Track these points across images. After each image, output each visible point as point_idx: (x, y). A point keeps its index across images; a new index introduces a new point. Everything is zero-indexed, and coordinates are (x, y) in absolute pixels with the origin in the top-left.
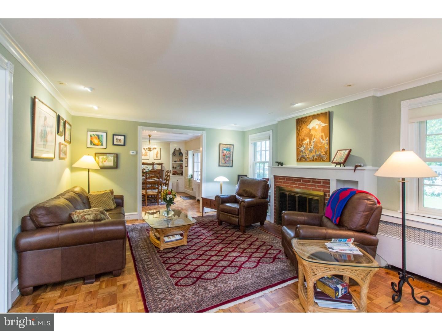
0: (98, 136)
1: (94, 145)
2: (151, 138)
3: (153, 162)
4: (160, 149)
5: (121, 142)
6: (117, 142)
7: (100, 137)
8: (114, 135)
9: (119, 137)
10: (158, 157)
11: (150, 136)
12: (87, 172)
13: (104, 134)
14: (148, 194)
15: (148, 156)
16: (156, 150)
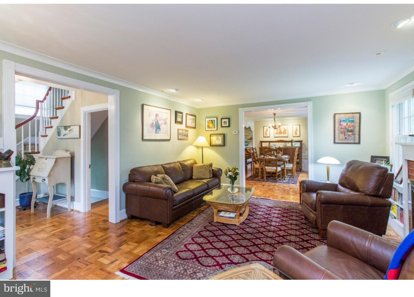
0: (212, 121)
1: (210, 128)
2: (276, 116)
3: (292, 139)
4: (300, 125)
5: (226, 124)
6: (224, 124)
7: (213, 121)
8: (222, 119)
9: (225, 120)
10: (297, 134)
11: (274, 114)
12: (202, 149)
13: (216, 119)
14: (266, 170)
15: (287, 134)
16: (295, 127)
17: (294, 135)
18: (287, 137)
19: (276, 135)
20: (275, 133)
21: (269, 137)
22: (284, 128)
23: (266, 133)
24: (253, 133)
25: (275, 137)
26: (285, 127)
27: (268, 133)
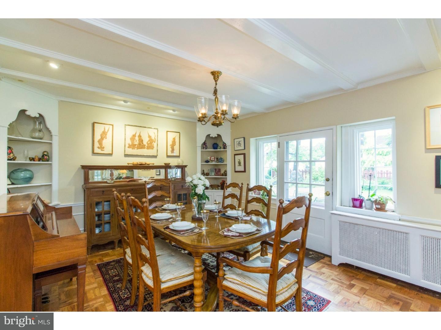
3: (166, 162)
4: (180, 134)
10: (175, 151)
15: (155, 149)
16: (171, 136)
17: (170, 154)
18: (155, 157)
19: (130, 151)
20: (127, 146)
21: (110, 155)
22: (150, 137)
23: (100, 142)
24: (54, 137)
25: (126, 156)
26: (152, 133)
27: (107, 143)
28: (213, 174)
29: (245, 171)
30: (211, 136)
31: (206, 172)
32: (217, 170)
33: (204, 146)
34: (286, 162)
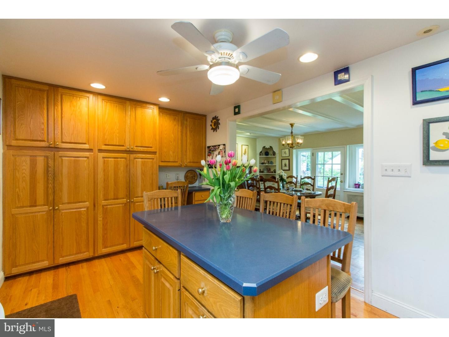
28: (266, 172)
29: (289, 170)
30: (266, 147)
31: (262, 170)
32: (268, 169)
33: (261, 154)
34: (317, 164)
